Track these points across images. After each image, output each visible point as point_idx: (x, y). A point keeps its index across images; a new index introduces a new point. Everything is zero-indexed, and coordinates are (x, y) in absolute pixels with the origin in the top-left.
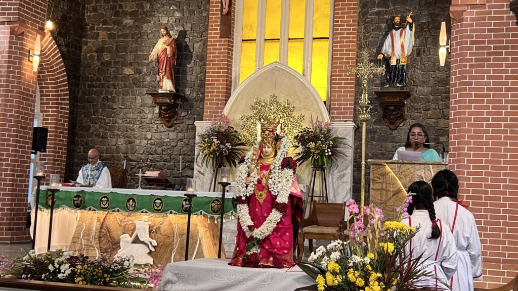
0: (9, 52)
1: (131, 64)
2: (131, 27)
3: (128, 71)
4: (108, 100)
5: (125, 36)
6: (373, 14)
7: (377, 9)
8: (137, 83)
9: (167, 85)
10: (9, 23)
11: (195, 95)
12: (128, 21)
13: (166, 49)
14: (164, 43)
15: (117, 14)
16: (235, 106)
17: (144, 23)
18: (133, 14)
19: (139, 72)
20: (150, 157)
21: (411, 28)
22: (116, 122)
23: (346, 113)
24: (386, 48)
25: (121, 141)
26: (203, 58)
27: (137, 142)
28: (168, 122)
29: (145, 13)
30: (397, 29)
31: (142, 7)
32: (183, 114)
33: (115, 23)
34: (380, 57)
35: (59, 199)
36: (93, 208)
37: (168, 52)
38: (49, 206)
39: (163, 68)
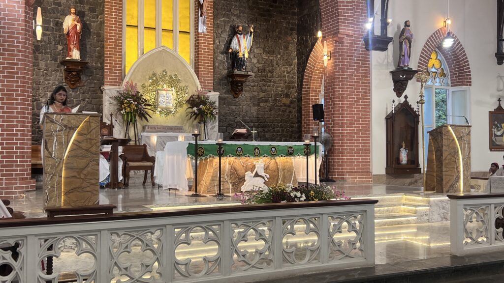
7: (223, 19)
9: (76, 55)
11: (94, 65)
13: (76, 25)
14: (74, 20)
16: (133, 76)
21: (251, 35)
23: (209, 86)
24: (235, 45)
26: (100, 35)
28: (73, 85)
30: (241, 34)
32: (85, 79)
34: (230, 51)
35: (206, 150)
36: (231, 155)
37: (79, 27)
38: (200, 156)
39: (74, 40)
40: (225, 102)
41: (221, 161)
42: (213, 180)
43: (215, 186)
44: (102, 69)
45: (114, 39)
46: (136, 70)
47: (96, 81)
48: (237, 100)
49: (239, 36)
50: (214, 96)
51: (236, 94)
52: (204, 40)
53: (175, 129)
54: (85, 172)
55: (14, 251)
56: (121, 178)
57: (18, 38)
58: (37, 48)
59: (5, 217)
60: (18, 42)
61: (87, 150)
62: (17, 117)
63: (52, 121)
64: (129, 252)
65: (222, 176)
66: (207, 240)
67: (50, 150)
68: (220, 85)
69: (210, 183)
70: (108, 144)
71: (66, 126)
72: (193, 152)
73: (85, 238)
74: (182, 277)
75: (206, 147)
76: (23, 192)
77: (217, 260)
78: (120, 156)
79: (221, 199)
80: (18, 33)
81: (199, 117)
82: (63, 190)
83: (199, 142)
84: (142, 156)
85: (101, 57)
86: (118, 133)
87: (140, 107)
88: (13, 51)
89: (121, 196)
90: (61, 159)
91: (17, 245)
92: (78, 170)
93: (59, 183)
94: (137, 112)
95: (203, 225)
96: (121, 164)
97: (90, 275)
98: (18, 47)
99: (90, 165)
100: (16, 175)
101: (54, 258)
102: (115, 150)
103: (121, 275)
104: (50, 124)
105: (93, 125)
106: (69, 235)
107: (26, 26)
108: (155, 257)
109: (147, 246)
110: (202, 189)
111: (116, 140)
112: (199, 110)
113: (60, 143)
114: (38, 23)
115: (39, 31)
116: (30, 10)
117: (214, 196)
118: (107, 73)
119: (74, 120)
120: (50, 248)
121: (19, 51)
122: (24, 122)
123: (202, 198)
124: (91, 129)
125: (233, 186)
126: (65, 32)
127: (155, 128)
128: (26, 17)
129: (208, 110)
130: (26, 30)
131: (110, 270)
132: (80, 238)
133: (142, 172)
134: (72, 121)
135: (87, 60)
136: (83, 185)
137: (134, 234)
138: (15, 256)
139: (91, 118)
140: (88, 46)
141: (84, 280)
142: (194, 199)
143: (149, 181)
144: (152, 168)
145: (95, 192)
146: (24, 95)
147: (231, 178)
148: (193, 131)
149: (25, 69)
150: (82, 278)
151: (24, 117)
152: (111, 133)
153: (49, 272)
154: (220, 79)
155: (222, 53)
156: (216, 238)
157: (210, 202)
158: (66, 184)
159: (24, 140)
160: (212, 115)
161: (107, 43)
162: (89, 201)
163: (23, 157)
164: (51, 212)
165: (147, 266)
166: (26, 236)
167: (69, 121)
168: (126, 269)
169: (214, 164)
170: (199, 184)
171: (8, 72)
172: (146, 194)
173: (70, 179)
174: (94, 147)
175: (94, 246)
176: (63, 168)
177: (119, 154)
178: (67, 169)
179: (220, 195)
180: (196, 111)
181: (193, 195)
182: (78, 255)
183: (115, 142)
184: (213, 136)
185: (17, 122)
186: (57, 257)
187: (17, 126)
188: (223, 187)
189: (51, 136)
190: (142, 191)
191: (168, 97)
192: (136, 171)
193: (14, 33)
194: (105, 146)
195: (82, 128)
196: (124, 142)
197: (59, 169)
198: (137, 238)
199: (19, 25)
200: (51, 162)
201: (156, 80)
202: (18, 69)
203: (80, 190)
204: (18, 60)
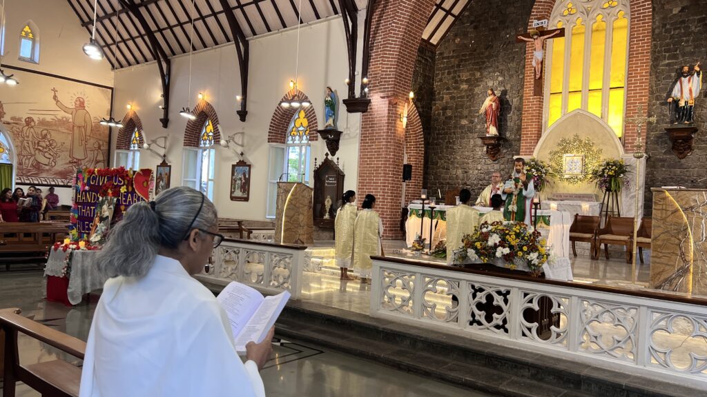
0: (388, 116)
1: (466, 117)
2: (466, 90)
3: (464, 122)
4: (450, 143)
5: (462, 97)
6: (662, 66)
7: (667, 61)
8: (471, 130)
9: (493, 131)
10: (388, 97)
11: (514, 137)
12: (464, 86)
13: (492, 105)
14: (491, 101)
15: (456, 82)
16: (545, 144)
17: (475, 87)
18: (467, 81)
19: (472, 122)
20: (481, 182)
21: (698, 75)
22: (456, 158)
24: (676, 92)
25: (460, 172)
26: (519, 109)
27: (471, 172)
28: (494, 157)
29: (477, 80)
30: (685, 77)
31: (474, 75)
32: (505, 151)
33: (455, 88)
34: (670, 100)
39: (490, 118)
40: (663, 165)
44: (519, 140)
45: (532, 111)
46: (548, 138)
48: (683, 161)
49: (683, 79)
51: (681, 153)
53: (584, 197)
57: (383, 129)
60: (383, 133)
68: (658, 144)
71: (285, 190)
85: (519, 128)
90: (282, 211)
93: (281, 224)
107: (389, 120)
116: (394, 107)
118: (523, 143)
135: (504, 134)
154: (658, 137)
158: (285, 226)
161: (524, 116)
178: (286, 216)
195: (293, 191)
197: (281, 216)
201: (565, 146)
203: (290, 230)
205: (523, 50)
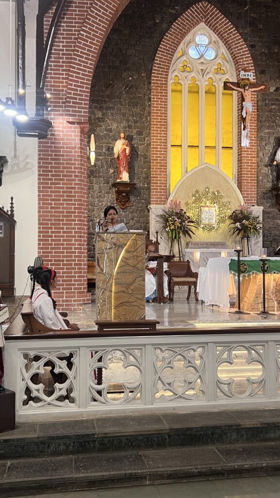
9: (125, 177)
13: (125, 149)
14: (123, 144)
19: (95, 165)
24: (279, 157)
27: (97, 220)
28: (123, 205)
32: (134, 199)
34: (275, 163)
35: (249, 266)
36: (276, 272)
37: (127, 151)
38: (242, 272)
39: (123, 163)
40: (269, 216)
41: (265, 277)
42: (257, 297)
43: (259, 303)
44: (149, 189)
45: (160, 160)
46: (180, 189)
47: (143, 201)
50: (257, 211)
52: (247, 154)
53: (217, 245)
54: (132, 287)
55: (69, 360)
56: (166, 293)
57: (75, 164)
58: (92, 173)
59: (62, 329)
60: (75, 168)
61: (134, 267)
62: (74, 237)
63: (103, 240)
64: (172, 368)
65: (266, 293)
66: (251, 361)
67: (101, 266)
68: (264, 199)
69: (254, 301)
70: (154, 261)
71: (115, 244)
72: (236, 269)
73: (131, 351)
74: (225, 397)
75: (249, 263)
76: (81, 305)
77: (262, 382)
78: (165, 272)
79: (265, 318)
80: (75, 160)
81: (242, 232)
82: (113, 304)
83: (241, 259)
84: (185, 272)
85: (148, 177)
86: (163, 251)
87: (184, 224)
88: (71, 176)
89: (167, 311)
90: (111, 275)
91: (71, 355)
92: (126, 286)
93: (110, 297)
94: (181, 229)
95: (247, 345)
96: (166, 279)
97: (136, 388)
98: (75, 172)
99: (137, 281)
100: (75, 289)
101: (103, 369)
102: (160, 266)
103: (165, 390)
104: (101, 242)
105: (139, 243)
106: (116, 348)
107: (81, 152)
108: (198, 375)
109: (190, 364)
110: (245, 306)
111: (161, 257)
112: (242, 225)
113: (111, 260)
114: (91, 150)
115: (93, 156)
116: (85, 138)
117: (258, 314)
118: (153, 192)
119: (122, 238)
120: (100, 360)
121: (76, 176)
122: (81, 241)
123: (246, 316)
124: (138, 247)
125: (278, 304)
126: (116, 156)
127: (198, 244)
128: (81, 144)
129: (251, 225)
130: (81, 156)
131: (154, 385)
132: (127, 351)
133: (186, 288)
134: (121, 240)
135: (135, 181)
136: (130, 300)
137: (177, 350)
138: (70, 365)
139: (138, 236)
140: (136, 169)
141: (130, 392)
142: (237, 316)
143: (192, 296)
144: (195, 284)
145: (141, 307)
146: (81, 217)
147: (276, 295)
148: (236, 247)
149: (81, 192)
150: (128, 391)
151: (80, 237)
152: (157, 250)
153: (100, 382)
154: (264, 193)
155: (266, 166)
156: (259, 359)
157: (254, 320)
158: (116, 299)
159: (80, 257)
160: (256, 229)
161: (153, 165)
162: (137, 315)
163: (81, 272)
164: (101, 325)
165: (190, 383)
166: (79, 348)
167: (118, 239)
168: (169, 384)
169: (258, 281)
170: (242, 300)
171: (67, 196)
172: (190, 309)
173: (119, 294)
174: (141, 263)
175: (139, 360)
176: (113, 283)
177: (164, 270)
178: (116, 284)
179: (265, 313)
180: (239, 226)
181: (236, 312)
182: (125, 368)
183: (160, 259)
184: (256, 252)
185: (76, 240)
186: (106, 369)
187: (75, 245)
188: (268, 304)
189: (102, 253)
190: (186, 306)
191: (210, 213)
192: (181, 287)
193: (71, 160)
194: (152, 262)
195: (130, 245)
196: (169, 258)
197: (109, 284)
198: (180, 354)
199: (75, 152)
200: (102, 277)
201: (198, 197)
202: (75, 192)
203: (128, 304)
204: (75, 184)
205: (147, 97)
